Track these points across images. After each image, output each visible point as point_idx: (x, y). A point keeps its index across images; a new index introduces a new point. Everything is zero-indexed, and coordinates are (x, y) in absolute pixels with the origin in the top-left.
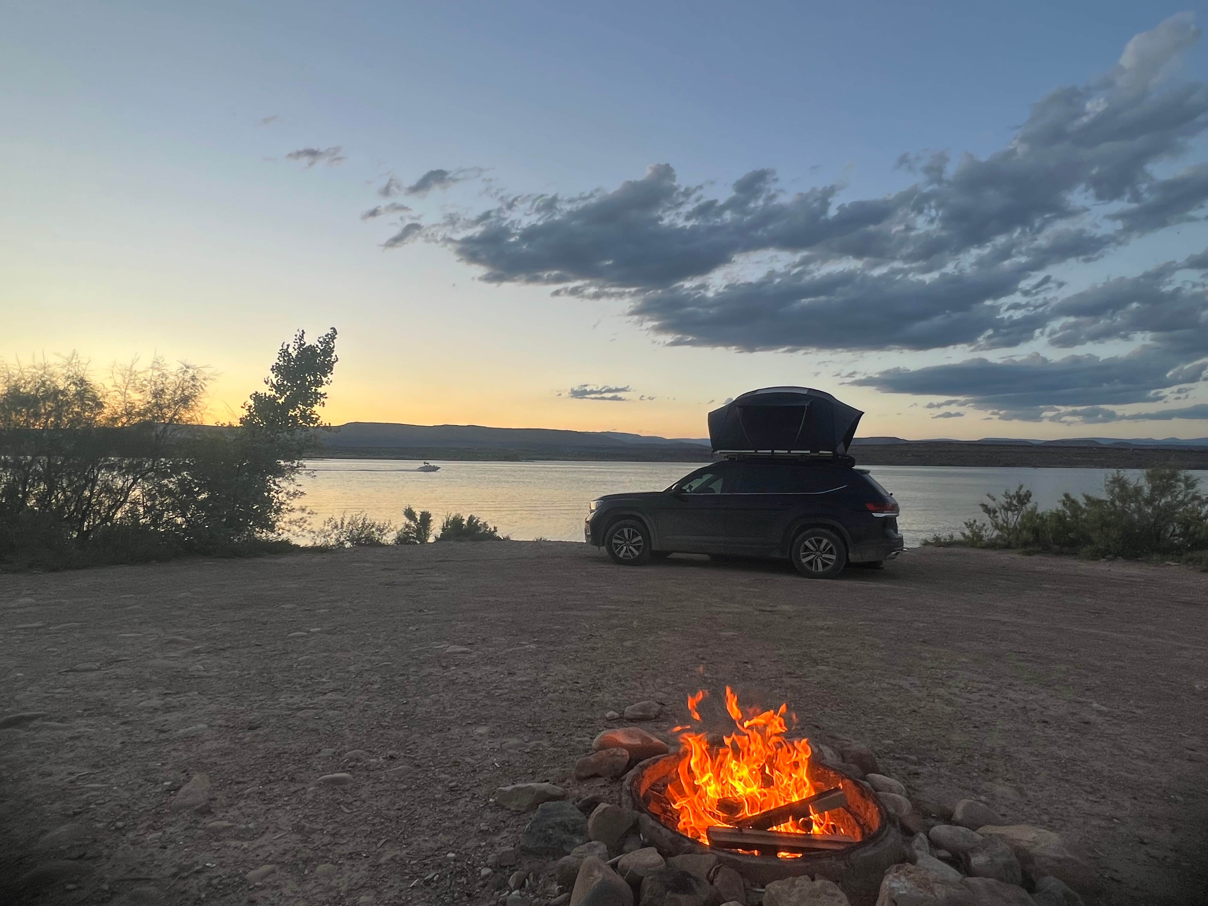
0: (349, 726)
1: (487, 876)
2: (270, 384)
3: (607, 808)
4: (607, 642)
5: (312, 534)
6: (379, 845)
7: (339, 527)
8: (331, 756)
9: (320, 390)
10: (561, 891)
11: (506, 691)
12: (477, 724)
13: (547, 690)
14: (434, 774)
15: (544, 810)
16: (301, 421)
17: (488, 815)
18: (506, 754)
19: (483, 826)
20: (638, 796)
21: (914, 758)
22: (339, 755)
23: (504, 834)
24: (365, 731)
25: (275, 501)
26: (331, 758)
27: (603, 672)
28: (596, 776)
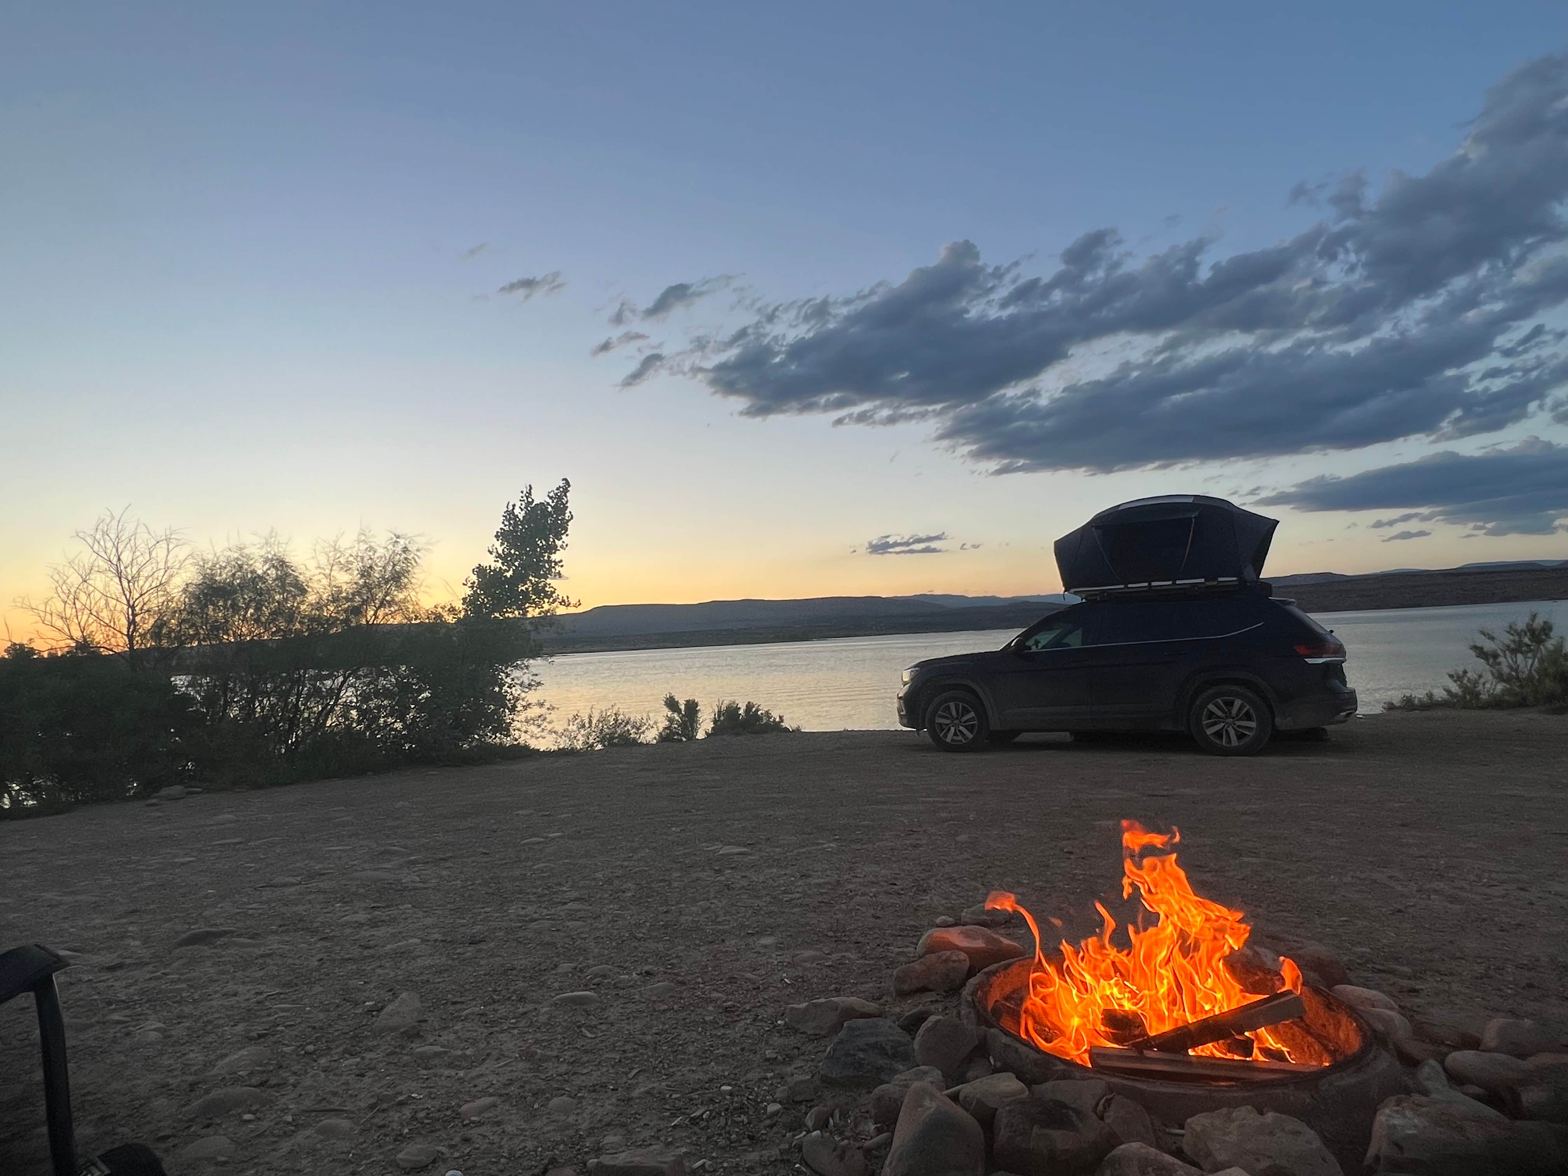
0: (595, 939)
1: (775, 1114)
2: (494, 554)
3: (939, 1020)
4: (934, 838)
5: (554, 735)
6: (630, 1076)
7: (587, 725)
8: (571, 973)
9: (553, 557)
10: (879, 1131)
11: (798, 895)
12: (761, 933)
13: (853, 893)
14: (703, 993)
15: (850, 1028)
16: (534, 597)
17: (776, 1040)
18: (799, 968)
19: (769, 1053)
20: (985, 1010)
22: (581, 971)
23: (798, 1063)
24: (614, 944)
25: (508, 698)
26: (570, 975)
27: (929, 871)
28: (924, 990)
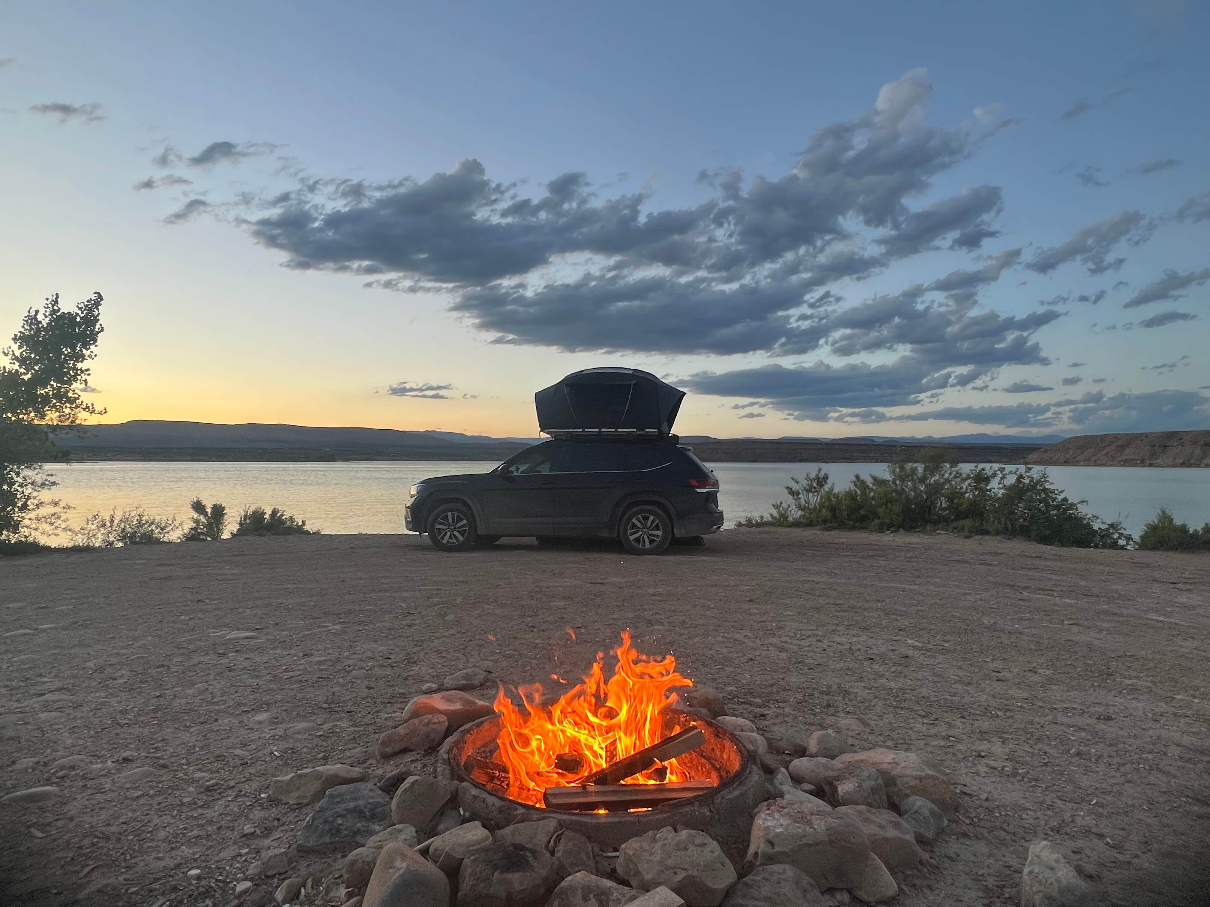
0: (70, 729)
1: (245, 892)
2: (10, 357)
3: (417, 781)
4: (426, 618)
5: (69, 533)
6: (81, 875)
7: (108, 524)
8: (30, 768)
10: (350, 896)
11: (298, 673)
12: (256, 710)
13: (351, 668)
14: (186, 774)
15: (332, 796)
16: (54, 401)
17: (257, 814)
18: (291, 740)
19: (248, 829)
20: (458, 765)
21: (758, 700)
22: (45, 764)
23: (277, 834)
24: (92, 733)
25: (18, 496)
26: (30, 770)
27: (420, 646)
28: (406, 751)
